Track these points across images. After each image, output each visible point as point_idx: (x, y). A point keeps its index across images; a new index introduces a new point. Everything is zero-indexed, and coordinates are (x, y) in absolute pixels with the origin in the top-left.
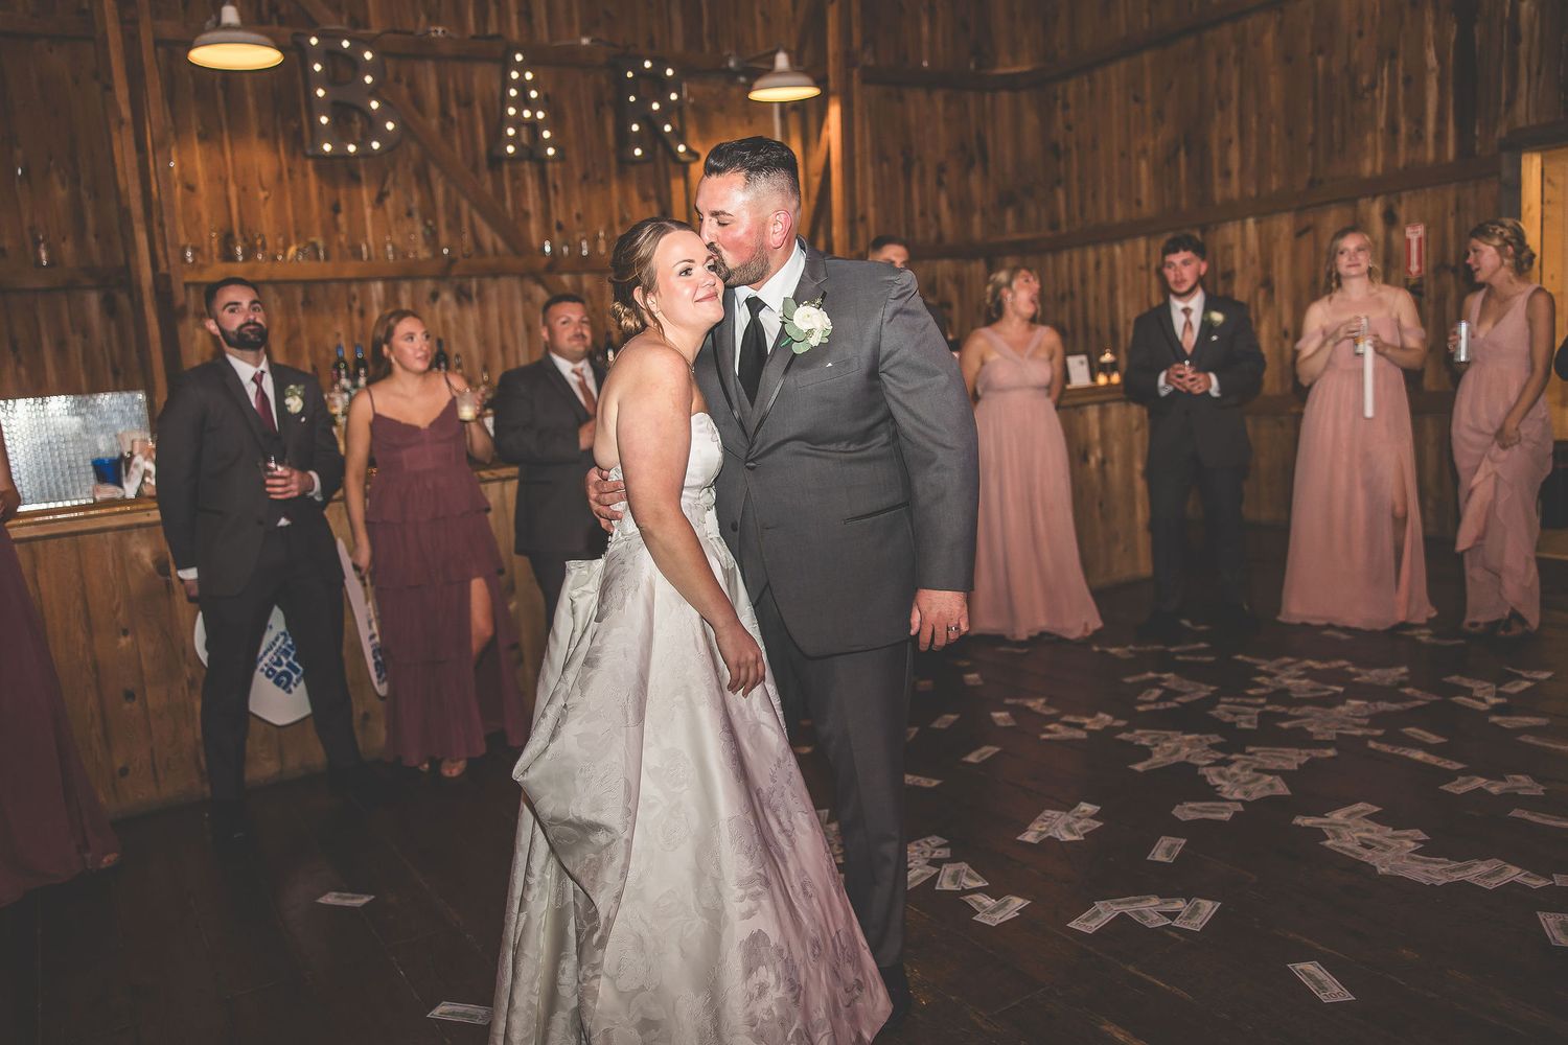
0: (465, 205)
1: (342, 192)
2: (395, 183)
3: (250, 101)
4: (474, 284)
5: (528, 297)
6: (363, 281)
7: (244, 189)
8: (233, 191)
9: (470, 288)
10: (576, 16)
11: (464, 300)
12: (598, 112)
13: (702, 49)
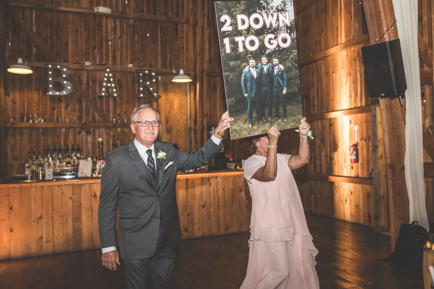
1: (56, 105)
2: (71, 102)
3: (34, 81)
4: (92, 130)
5: (108, 134)
6: (60, 128)
7: (29, 103)
8: (26, 103)
10: (129, 59)
11: (88, 134)
12: (133, 84)
13: (166, 68)
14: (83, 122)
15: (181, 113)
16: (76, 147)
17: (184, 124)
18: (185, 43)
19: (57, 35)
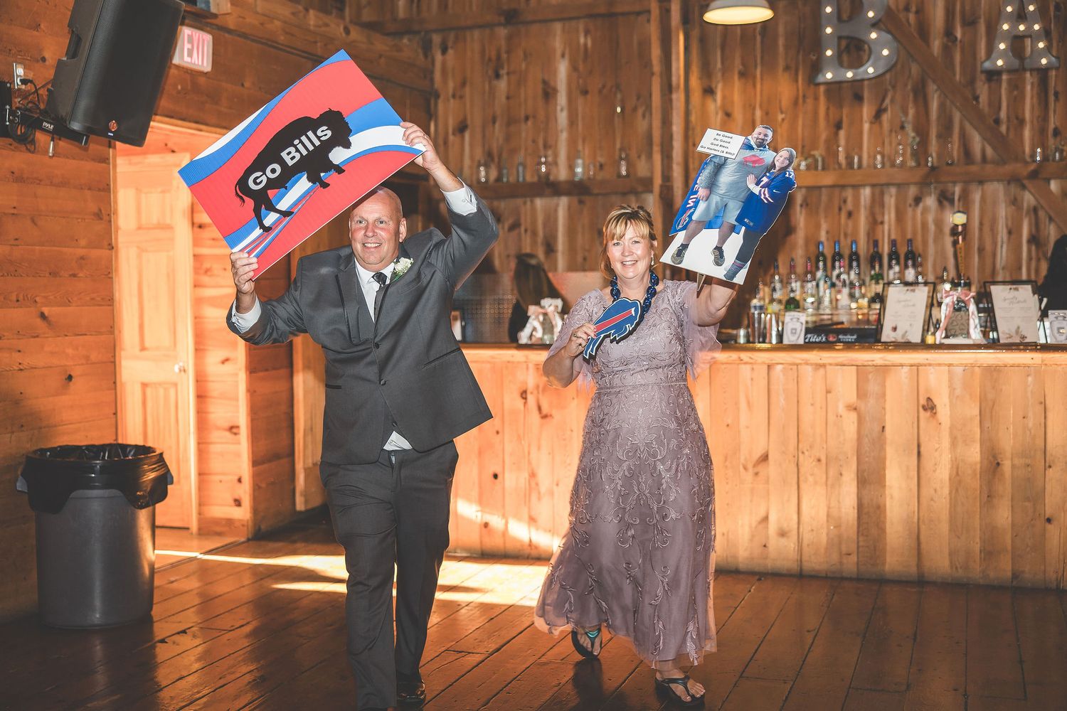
0: (958, 117)
1: (845, 111)
2: (892, 101)
3: (781, 42)
4: (957, 190)
5: (1015, 202)
7: (768, 113)
8: (758, 114)
9: (954, 193)
11: (946, 203)
14: (929, 164)
16: (902, 251)
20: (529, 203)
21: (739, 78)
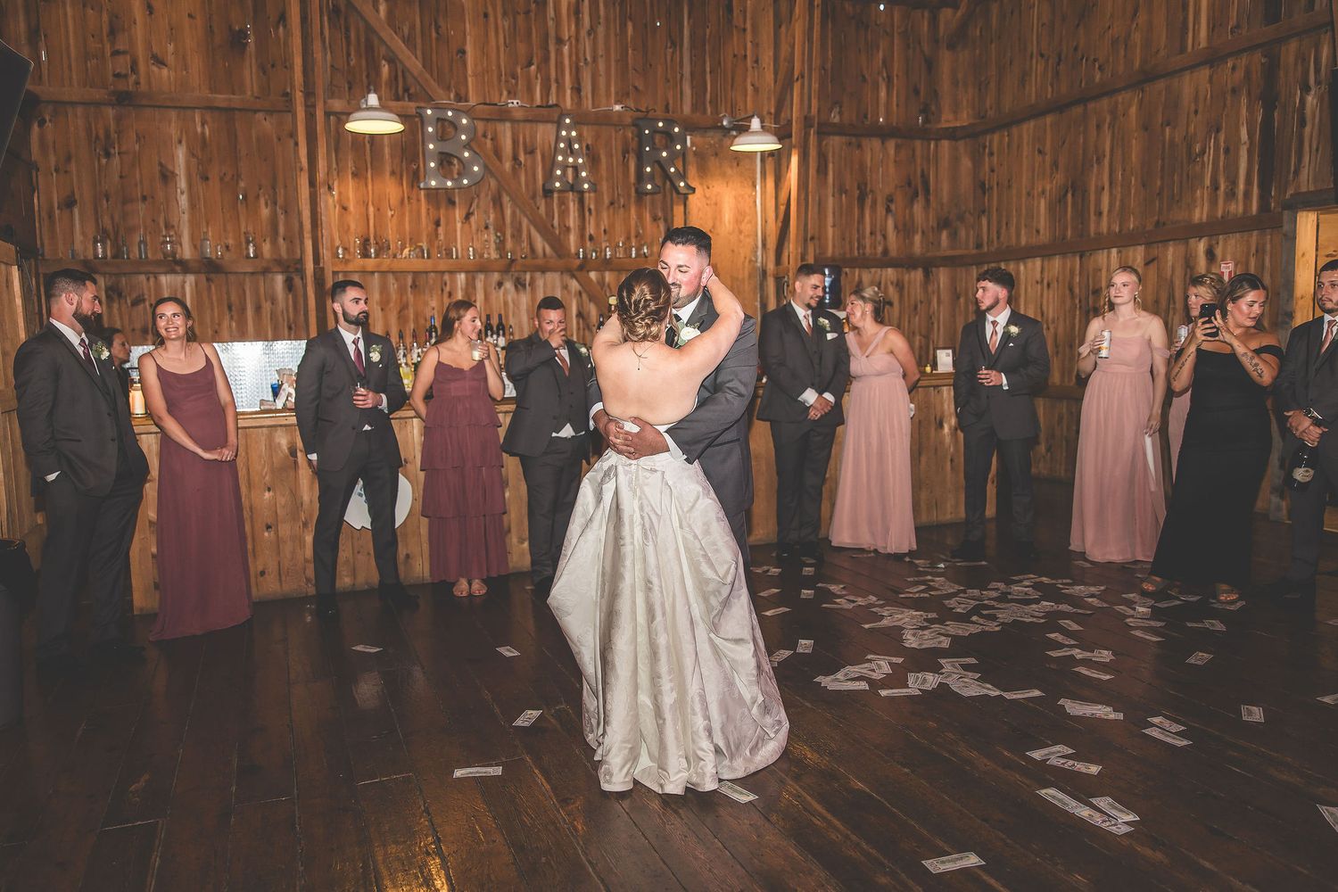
0: (525, 222)
1: (442, 211)
2: (478, 206)
3: (387, 150)
5: (566, 287)
6: (452, 272)
7: (379, 210)
8: (371, 209)
9: (525, 280)
10: (613, 89)
11: (520, 287)
12: (624, 157)
13: (704, 112)
14: (509, 256)
15: (741, 232)
16: (495, 322)
17: (747, 261)
18: (749, 45)
19: (438, 28)
20: (152, 280)
21: (352, 178)
